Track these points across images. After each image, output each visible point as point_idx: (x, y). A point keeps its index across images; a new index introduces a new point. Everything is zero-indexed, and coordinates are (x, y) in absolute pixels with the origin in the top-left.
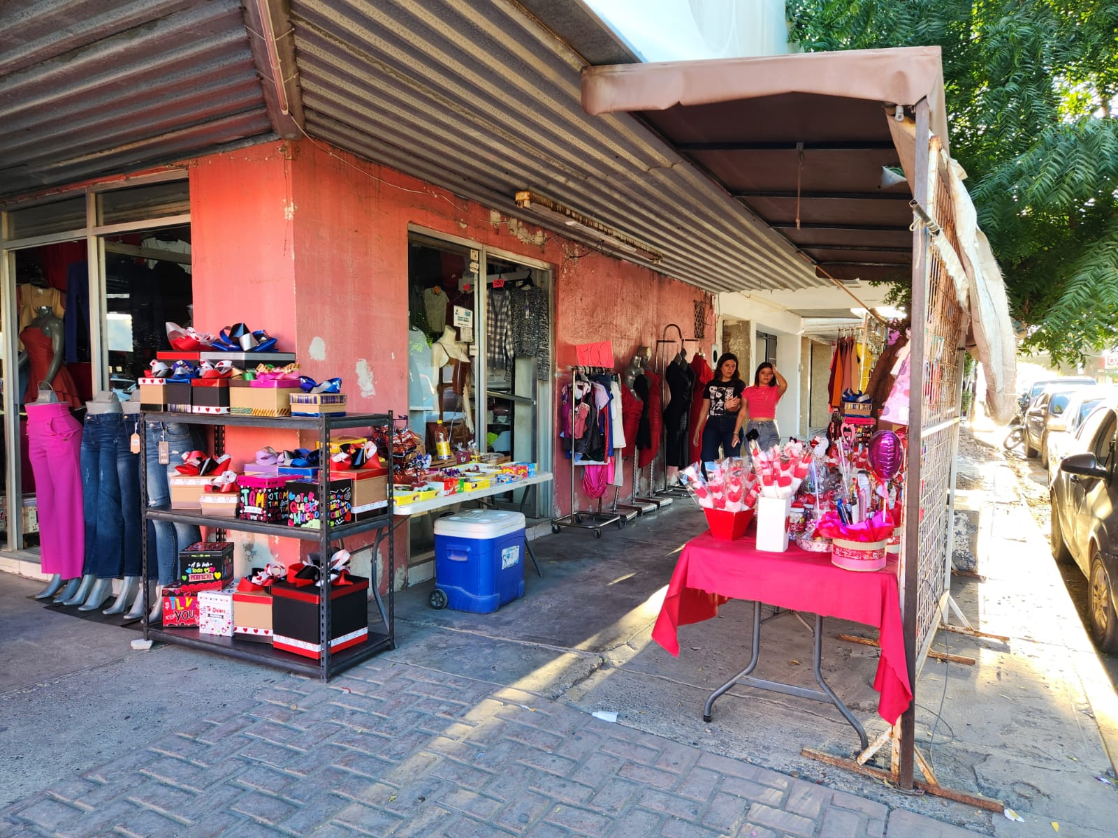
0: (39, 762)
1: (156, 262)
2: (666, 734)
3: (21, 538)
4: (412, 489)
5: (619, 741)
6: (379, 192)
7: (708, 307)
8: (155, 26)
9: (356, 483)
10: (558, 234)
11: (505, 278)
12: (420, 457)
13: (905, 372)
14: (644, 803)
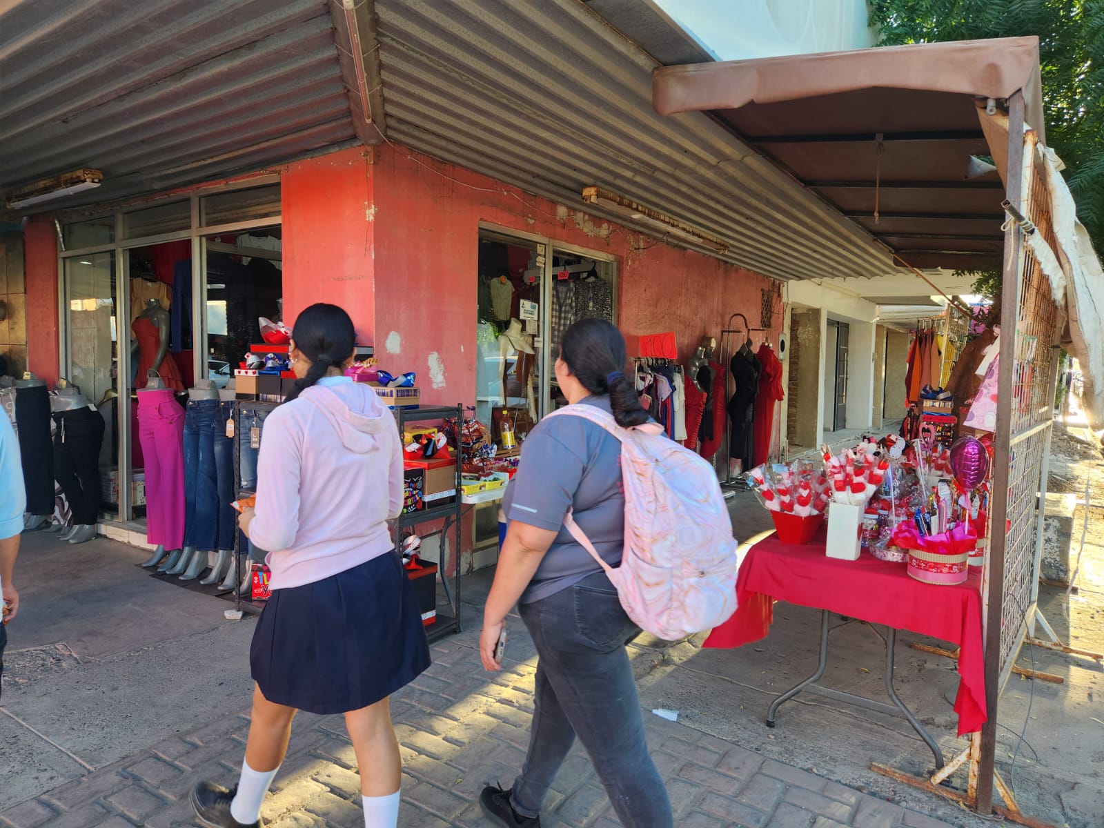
0: (146, 721)
1: (250, 259)
2: (727, 737)
3: (130, 511)
4: (478, 479)
5: (680, 740)
6: (453, 191)
7: (775, 295)
8: (255, 46)
9: (427, 472)
10: (623, 227)
11: (570, 269)
12: (486, 447)
13: (992, 375)
14: (705, 807)
